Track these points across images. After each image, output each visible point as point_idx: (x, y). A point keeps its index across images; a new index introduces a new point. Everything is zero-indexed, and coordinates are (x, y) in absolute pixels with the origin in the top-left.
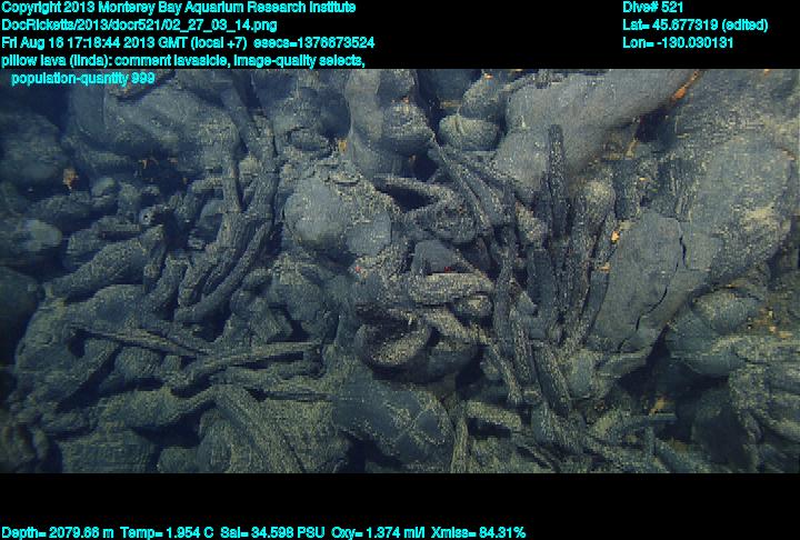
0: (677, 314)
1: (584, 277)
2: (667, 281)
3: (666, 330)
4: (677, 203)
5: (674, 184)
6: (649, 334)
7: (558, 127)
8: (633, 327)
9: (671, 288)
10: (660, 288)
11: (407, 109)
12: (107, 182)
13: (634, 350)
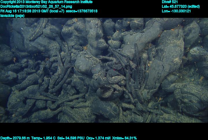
0: (163, 80)
1: (144, 74)
2: (161, 74)
3: (161, 83)
4: (161, 58)
5: (160, 54)
6: (158, 85)
7: (136, 44)
8: (155, 84)
9: (162, 75)
10: (160, 75)
11: (102, 40)
12: (25, 60)
13: (155, 88)
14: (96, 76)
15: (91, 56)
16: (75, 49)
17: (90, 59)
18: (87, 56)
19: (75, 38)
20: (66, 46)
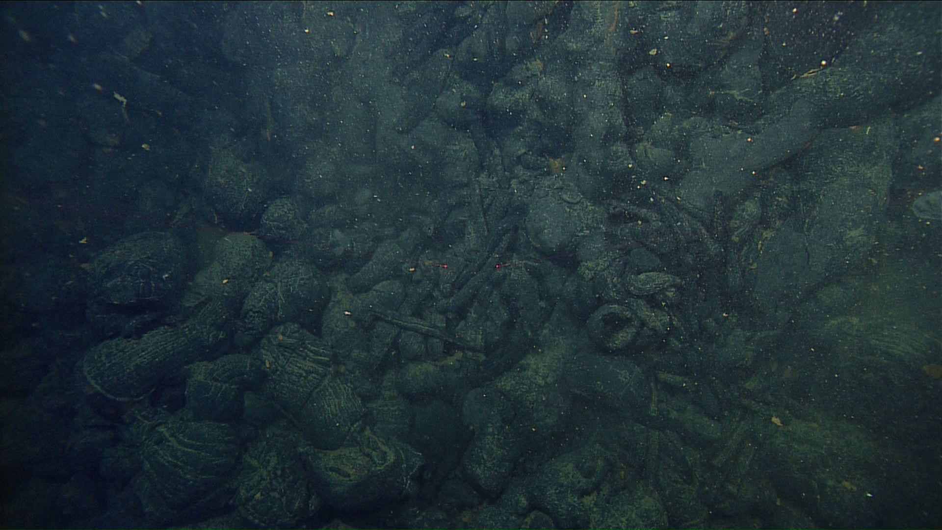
14: (587, 269)
15: (578, 199)
16: (527, 167)
17: (577, 207)
18: (565, 197)
19: (529, 128)
20: (497, 152)
